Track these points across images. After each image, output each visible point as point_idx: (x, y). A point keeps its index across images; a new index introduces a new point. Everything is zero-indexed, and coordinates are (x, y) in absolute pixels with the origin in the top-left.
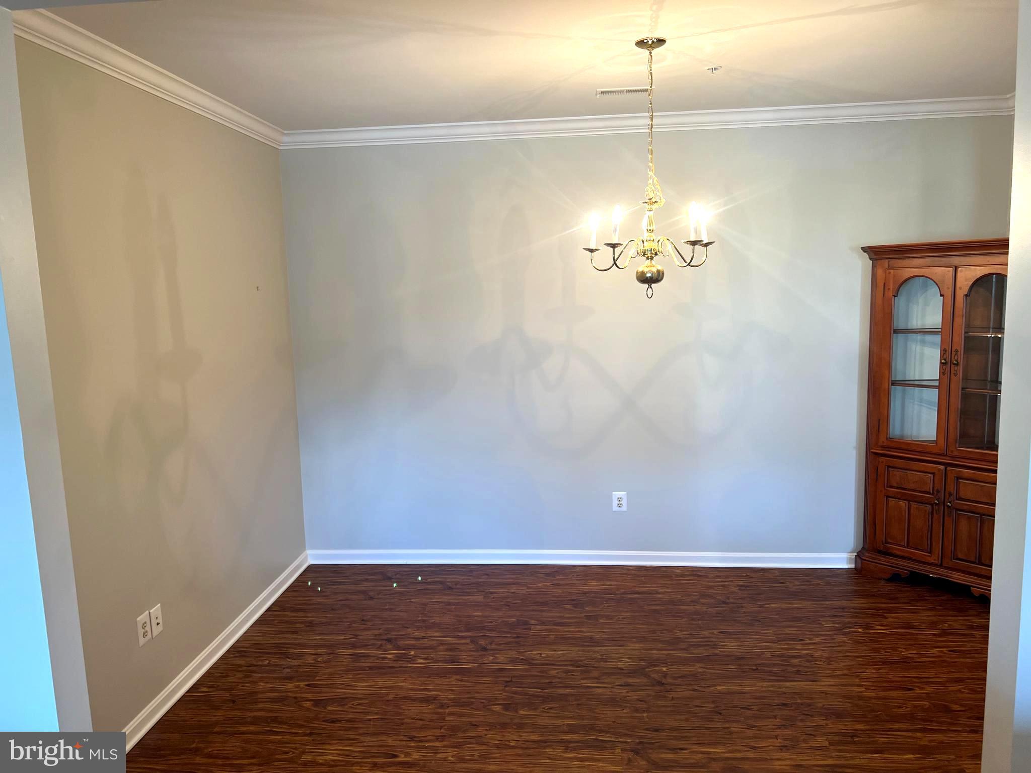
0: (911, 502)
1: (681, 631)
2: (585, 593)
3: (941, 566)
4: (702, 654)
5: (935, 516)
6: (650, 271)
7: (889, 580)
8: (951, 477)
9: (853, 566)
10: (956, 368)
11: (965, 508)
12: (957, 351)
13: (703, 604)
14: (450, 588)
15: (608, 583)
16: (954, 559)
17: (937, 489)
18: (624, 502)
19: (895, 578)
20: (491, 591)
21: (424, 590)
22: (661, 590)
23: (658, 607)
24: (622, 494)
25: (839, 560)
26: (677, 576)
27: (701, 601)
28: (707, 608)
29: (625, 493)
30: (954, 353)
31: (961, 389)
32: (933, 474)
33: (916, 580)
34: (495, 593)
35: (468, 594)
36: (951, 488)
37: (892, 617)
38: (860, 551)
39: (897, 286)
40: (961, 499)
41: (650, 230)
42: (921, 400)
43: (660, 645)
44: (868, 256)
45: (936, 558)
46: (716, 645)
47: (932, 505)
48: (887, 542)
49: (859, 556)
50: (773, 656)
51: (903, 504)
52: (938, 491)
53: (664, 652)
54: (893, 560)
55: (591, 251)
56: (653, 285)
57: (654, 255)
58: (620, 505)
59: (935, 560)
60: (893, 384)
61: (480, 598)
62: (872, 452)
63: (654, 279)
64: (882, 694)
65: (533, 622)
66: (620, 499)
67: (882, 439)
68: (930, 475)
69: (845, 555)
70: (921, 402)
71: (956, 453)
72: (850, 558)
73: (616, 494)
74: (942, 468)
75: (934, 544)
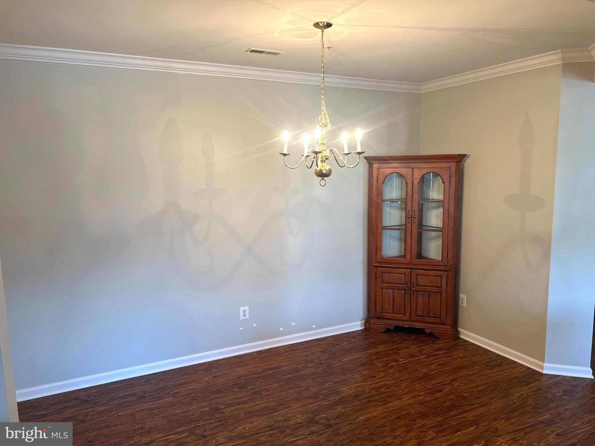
0: (394, 290)
1: (314, 388)
2: (239, 378)
3: (410, 320)
4: (336, 399)
5: (406, 296)
6: (325, 170)
7: (384, 332)
8: (413, 274)
9: (363, 328)
10: (414, 219)
11: (421, 290)
12: (415, 211)
13: (311, 367)
14: (143, 397)
15: (248, 367)
16: (416, 316)
17: (407, 282)
18: (247, 313)
19: (388, 331)
20: (175, 391)
21: (123, 403)
22: (282, 364)
23: (289, 376)
24: (246, 308)
25: (356, 326)
26: (283, 353)
27: (309, 365)
28: (315, 370)
29: (248, 307)
30: (413, 212)
31: (417, 230)
32: (405, 274)
33: (399, 329)
34: (179, 392)
35: (160, 398)
36: (414, 280)
37: (402, 353)
38: (366, 319)
39: (384, 178)
40: (419, 285)
41: (323, 144)
42: (390, 236)
43: (310, 401)
44: (367, 161)
45: (408, 317)
46: (338, 392)
47: (405, 290)
48: (382, 312)
49: (367, 321)
50: (370, 390)
51: (390, 291)
52: (407, 283)
53: (316, 404)
54: (385, 321)
55: (285, 155)
56: (325, 178)
57: (325, 160)
58: (244, 315)
59: (407, 318)
60: (383, 229)
61: (171, 399)
62: (374, 266)
63: (327, 174)
64: (433, 397)
65: (222, 407)
66: (244, 311)
67: (379, 258)
68: (403, 275)
69: (359, 323)
70: (390, 237)
71: (416, 263)
72: (362, 324)
73: (242, 309)
74: (409, 271)
75: (406, 310)
